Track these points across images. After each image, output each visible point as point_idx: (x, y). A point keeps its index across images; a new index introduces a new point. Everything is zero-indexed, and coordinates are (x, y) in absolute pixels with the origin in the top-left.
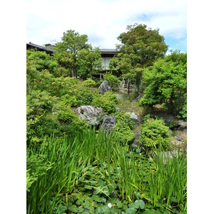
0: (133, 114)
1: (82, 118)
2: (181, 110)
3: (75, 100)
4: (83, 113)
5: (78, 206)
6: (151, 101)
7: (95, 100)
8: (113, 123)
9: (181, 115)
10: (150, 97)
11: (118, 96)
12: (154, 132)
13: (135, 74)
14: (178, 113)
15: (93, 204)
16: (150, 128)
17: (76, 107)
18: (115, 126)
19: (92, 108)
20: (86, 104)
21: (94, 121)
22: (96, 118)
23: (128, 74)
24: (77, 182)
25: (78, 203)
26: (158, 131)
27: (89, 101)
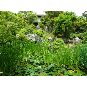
0: (50, 37)
1: (29, 38)
2: (69, 35)
3: (26, 31)
4: (29, 37)
5: (27, 67)
6: (57, 31)
7: (34, 32)
8: (42, 40)
9: (69, 37)
10: (57, 30)
11: (44, 32)
12: (59, 43)
13: (51, 21)
14: (68, 37)
15: (33, 67)
16: (57, 41)
17: (26, 34)
18: (42, 42)
19: (33, 35)
20: (30, 33)
21: (34, 40)
22: (35, 39)
23: (48, 22)
24: (26, 60)
25: (27, 66)
26: (60, 42)
27: (32, 32)
